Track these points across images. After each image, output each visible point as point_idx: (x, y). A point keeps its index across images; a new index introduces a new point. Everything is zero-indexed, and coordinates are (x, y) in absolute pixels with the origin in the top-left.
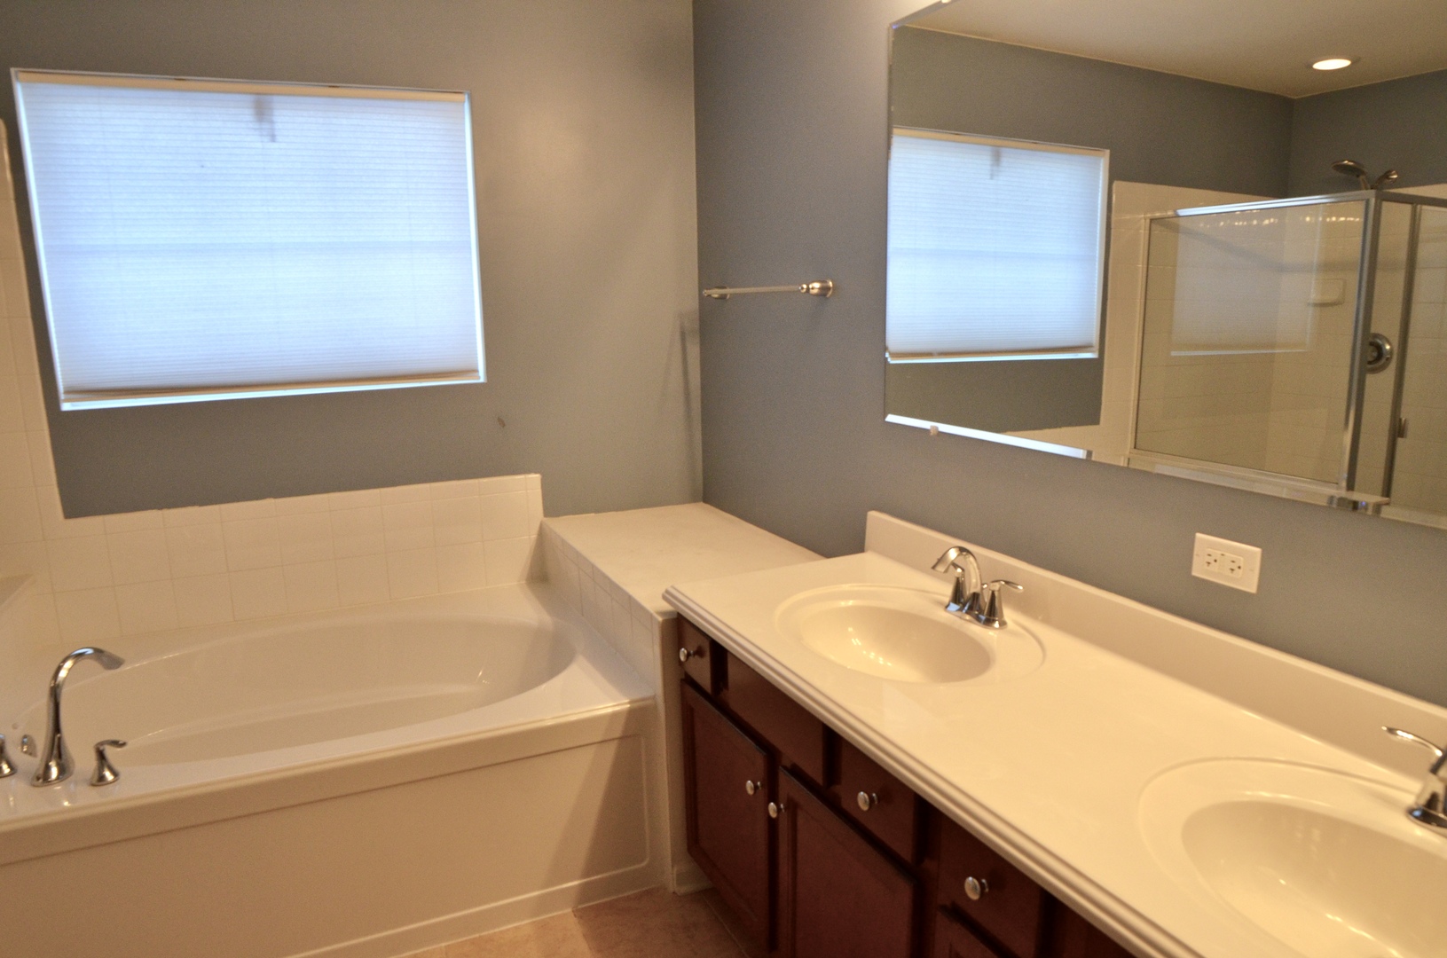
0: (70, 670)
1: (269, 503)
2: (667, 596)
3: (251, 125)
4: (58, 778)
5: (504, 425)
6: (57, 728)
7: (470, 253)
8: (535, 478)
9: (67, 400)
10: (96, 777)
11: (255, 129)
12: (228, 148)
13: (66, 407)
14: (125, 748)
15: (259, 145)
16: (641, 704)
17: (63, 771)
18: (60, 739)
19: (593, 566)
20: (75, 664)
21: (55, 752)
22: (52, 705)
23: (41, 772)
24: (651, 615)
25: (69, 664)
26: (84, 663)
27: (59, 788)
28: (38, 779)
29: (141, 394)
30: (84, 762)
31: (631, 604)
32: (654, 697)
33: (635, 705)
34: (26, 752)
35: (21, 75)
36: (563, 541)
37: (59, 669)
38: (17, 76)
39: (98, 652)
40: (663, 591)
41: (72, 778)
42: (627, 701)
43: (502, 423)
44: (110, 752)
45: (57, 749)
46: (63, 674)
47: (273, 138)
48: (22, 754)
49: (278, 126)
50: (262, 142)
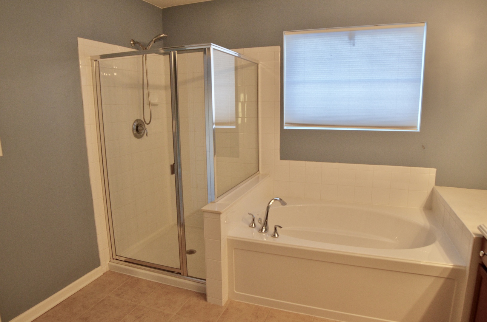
0: (273, 203)
1: (337, 164)
2: (480, 228)
3: (347, 41)
4: (264, 232)
5: (424, 148)
6: (267, 218)
7: (420, 83)
8: (434, 170)
9: (286, 126)
10: (273, 235)
11: (348, 43)
12: (339, 49)
13: (285, 128)
14: (282, 229)
15: (349, 48)
16: (458, 268)
17: (266, 230)
18: (267, 221)
19: (451, 209)
20: (274, 201)
21: (265, 225)
22: (267, 212)
23: (261, 229)
24: (471, 234)
25: (273, 201)
26: (277, 202)
27: (264, 234)
28: (260, 230)
29: (306, 126)
30: (271, 230)
31: (463, 228)
32: (465, 267)
33: (456, 267)
34: (259, 223)
35: (286, 33)
36: (440, 196)
37: (270, 202)
38: (285, 33)
39: (281, 199)
40: (478, 225)
41: (268, 233)
42: (452, 265)
43: (424, 147)
44: (278, 228)
45: (266, 224)
46: (271, 203)
47: (354, 45)
48: (258, 223)
49: (356, 41)
50: (350, 46)
